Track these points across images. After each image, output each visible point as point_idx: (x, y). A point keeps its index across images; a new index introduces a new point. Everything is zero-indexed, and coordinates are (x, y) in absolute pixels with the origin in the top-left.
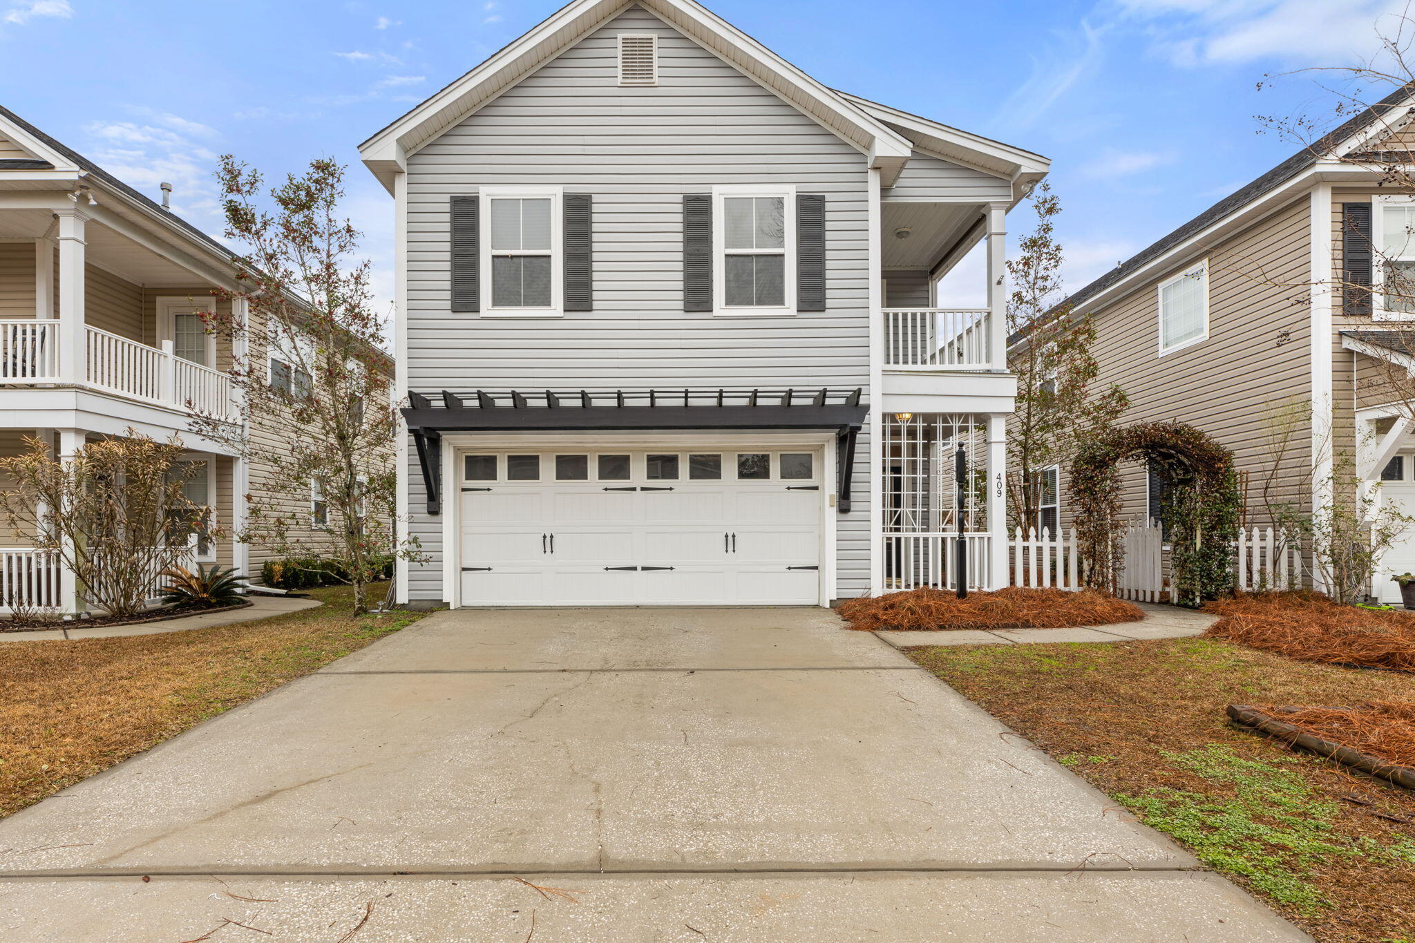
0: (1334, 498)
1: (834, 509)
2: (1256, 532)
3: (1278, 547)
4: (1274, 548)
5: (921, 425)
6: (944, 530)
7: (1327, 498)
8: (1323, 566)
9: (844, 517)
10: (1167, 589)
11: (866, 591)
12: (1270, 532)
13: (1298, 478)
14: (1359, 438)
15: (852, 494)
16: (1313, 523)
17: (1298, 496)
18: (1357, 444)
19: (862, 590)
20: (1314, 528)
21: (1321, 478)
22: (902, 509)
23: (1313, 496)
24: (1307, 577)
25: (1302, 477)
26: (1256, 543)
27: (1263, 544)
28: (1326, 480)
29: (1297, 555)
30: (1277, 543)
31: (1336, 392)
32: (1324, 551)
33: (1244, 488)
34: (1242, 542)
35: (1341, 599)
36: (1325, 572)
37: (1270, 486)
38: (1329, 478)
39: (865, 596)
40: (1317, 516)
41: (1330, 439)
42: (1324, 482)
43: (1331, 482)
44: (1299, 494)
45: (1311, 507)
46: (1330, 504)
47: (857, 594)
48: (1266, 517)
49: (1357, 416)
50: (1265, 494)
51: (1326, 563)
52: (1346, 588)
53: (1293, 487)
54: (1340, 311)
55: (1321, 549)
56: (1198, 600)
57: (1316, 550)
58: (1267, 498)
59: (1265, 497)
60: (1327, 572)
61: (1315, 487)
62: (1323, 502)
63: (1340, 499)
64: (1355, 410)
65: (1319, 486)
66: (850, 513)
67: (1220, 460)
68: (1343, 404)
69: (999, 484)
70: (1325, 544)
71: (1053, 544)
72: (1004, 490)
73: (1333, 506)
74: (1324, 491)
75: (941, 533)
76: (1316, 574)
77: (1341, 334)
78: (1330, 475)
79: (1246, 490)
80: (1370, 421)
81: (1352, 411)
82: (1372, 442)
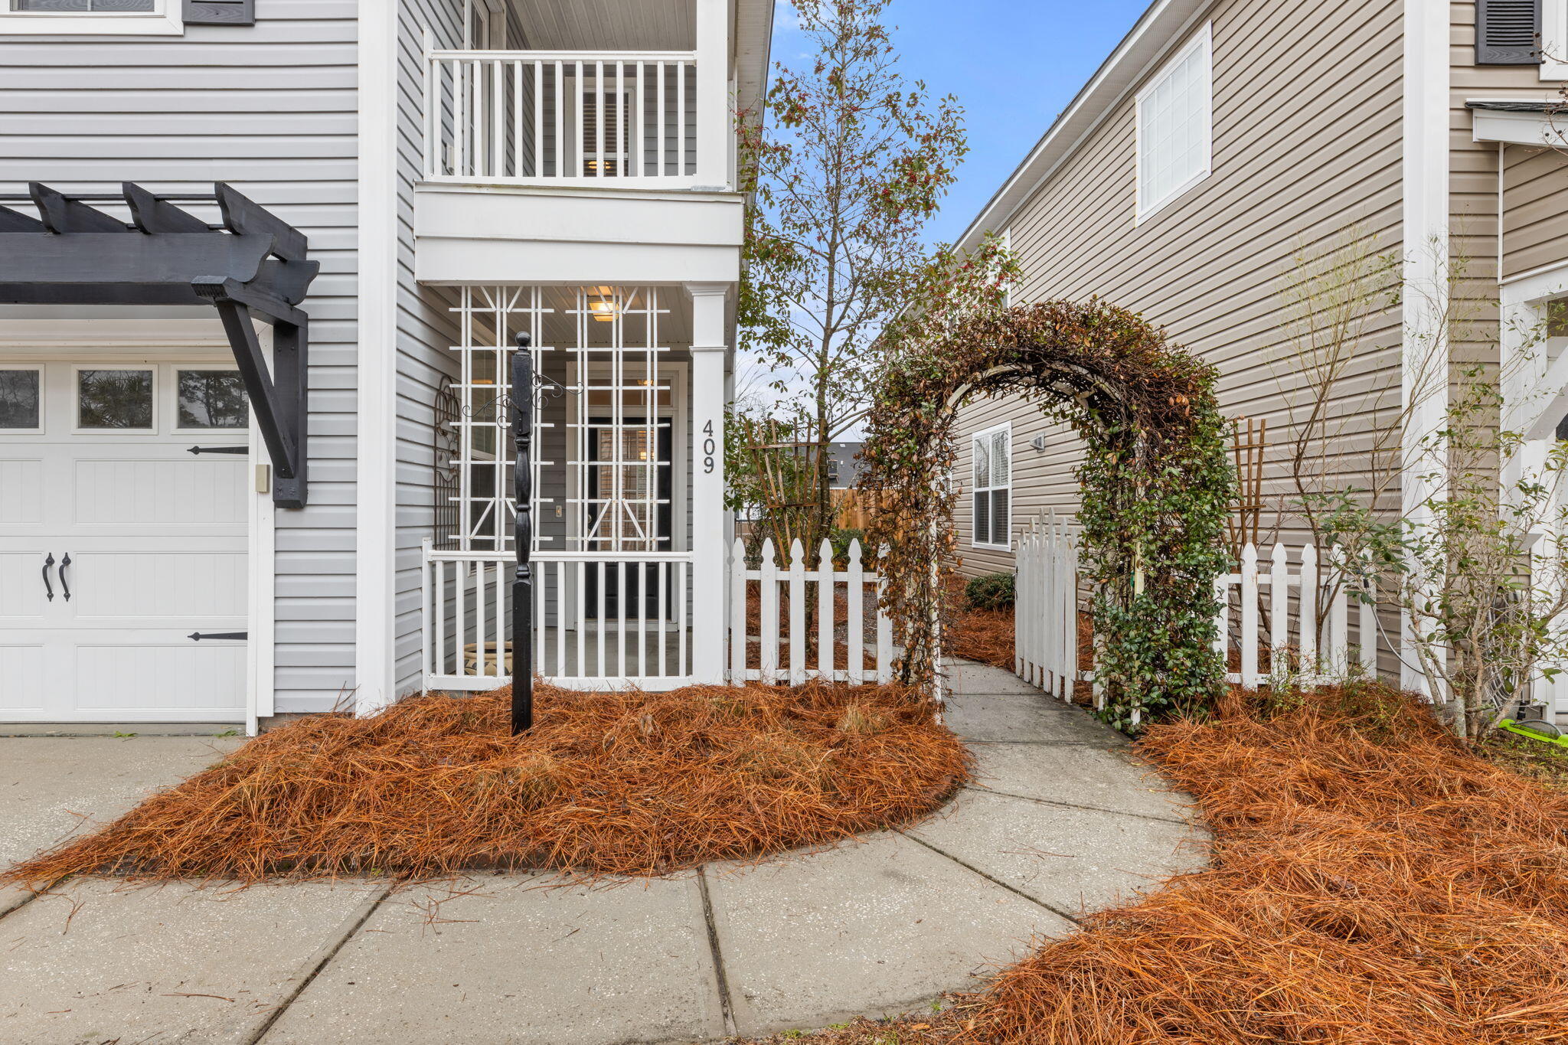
0: (1452, 480)
1: (268, 501)
2: (1280, 553)
3: (1327, 587)
4: (1319, 587)
5: (540, 311)
6: (593, 546)
7: (1436, 482)
8: (1423, 644)
9: (288, 517)
10: (1089, 677)
11: (345, 695)
12: (1309, 554)
13: (1370, 435)
14: (1509, 341)
15: (310, 464)
16: (1405, 538)
17: (1370, 475)
18: (1504, 359)
19: (336, 695)
20: (1406, 551)
21: (1424, 432)
22: (497, 499)
23: (1404, 475)
24: (1388, 654)
25: (1380, 434)
26: (1280, 579)
27: (1295, 580)
28: (1434, 437)
29: (1367, 613)
30: (1324, 579)
31: (1458, 241)
32: (1428, 607)
33: (1255, 459)
34: (1250, 577)
35: (1469, 725)
36: (1429, 661)
37: (1306, 454)
38: (1441, 434)
39: (340, 709)
40: (1412, 526)
41: (1443, 343)
42: (1430, 443)
43: (1445, 442)
44: (1373, 471)
45: (1400, 500)
46: (1442, 496)
47: (324, 703)
48: (1298, 520)
49: (1505, 295)
50: (1296, 470)
51: (1431, 637)
52: (1480, 705)
53: (1361, 457)
54: (1467, 56)
55: (1420, 602)
56: (1136, 718)
57: (1409, 605)
58: (1302, 480)
59: (1296, 476)
60: (1436, 662)
61: (1409, 453)
62: (1427, 490)
63: (1467, 483)
64: (1500, 281)
65: (1418, 452)
66: (308, 510)
67: (1182, 387)
68: (1474, 267)
69: (709, 445)
70: (1430, 591)
71: (841, 576)
72: (719, 457)
73: (1451, 500)
74: (1429, 465)
75: (586, 553)
76: (1409, 655)
77: (1470, 108)
78: (1444, 428)
79: (1260, 464)
80: (1532, 304)
81: (1492, 283)
82: (1541, 348)
